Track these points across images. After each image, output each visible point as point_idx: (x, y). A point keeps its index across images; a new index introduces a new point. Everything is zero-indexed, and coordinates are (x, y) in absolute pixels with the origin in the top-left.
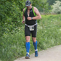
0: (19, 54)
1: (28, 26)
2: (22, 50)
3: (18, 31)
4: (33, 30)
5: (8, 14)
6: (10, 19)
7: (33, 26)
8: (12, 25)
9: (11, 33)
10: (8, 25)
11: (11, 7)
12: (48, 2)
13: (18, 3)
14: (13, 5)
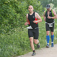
0: (15, 53)
1: (48, 24)
2: (18, 49)
3: (14, 32)
4: (52, 26)
5: (5, 16)
6: (6, 21)
7: (52, 24)
8: (9, 26)
9: (7, 34)
10: (5, 26)
11: (7, 10)
12: (42, 5)
13: (14, 6)
14: (9, 8)
